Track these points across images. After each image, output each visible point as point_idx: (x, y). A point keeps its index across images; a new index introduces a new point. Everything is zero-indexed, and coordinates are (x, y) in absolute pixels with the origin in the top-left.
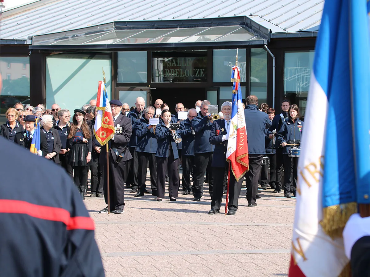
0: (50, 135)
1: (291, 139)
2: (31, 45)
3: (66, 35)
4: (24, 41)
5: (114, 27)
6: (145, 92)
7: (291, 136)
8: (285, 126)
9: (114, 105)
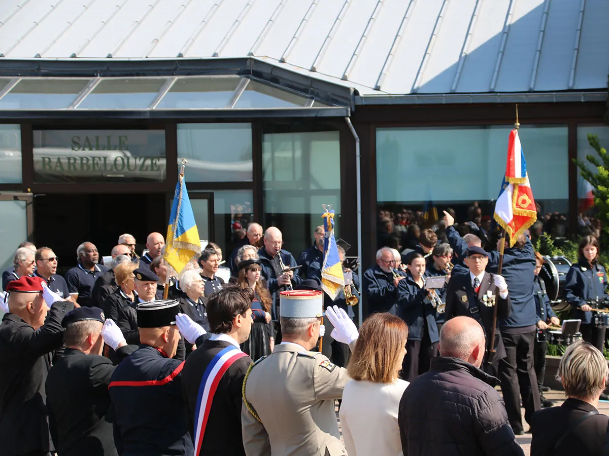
0: (200, 309)
1: (590, 297)
6: (23, 203)
7: (590, 290)
8: (578, 274)
9: (479, 255)
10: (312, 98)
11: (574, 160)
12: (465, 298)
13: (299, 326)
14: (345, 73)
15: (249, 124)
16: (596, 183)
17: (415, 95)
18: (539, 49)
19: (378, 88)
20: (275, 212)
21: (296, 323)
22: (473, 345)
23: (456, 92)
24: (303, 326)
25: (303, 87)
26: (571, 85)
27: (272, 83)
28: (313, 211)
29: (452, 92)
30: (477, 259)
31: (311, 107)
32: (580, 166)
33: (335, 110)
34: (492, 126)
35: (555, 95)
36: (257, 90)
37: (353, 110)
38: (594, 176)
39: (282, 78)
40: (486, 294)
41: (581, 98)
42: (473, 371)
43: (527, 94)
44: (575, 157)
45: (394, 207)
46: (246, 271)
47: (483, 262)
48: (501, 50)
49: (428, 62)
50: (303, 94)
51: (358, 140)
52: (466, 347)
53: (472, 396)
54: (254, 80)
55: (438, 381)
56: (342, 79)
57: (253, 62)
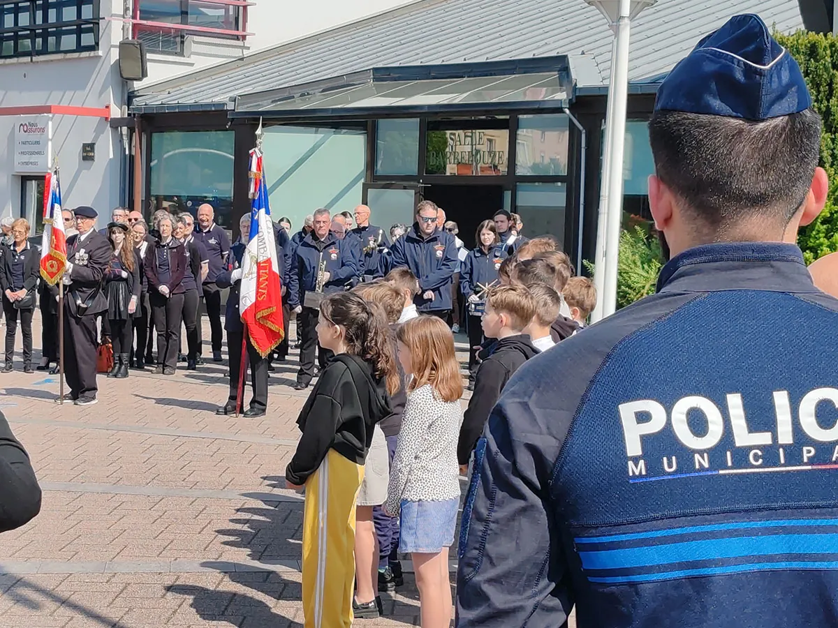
2: (234, 110)
3: (291, 92)
4: (224, 104)
5: (372, 77)
37: (574, 101)
51: (584, 131)
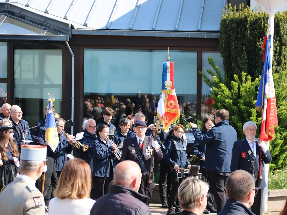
9: (142, 126)
10: (45, 29)
11: (200, 72)
12: (134, 151)
13: (34, 166)
14: (66, 15)
15: (6, 44)
16: (212, 86)
17: (108, 30)
18: (181, 6)
19: (86, 25)
20: (21, 97)
21: (33, 164)
22: (132, 178)
23: (132, 29)
24: (36, 166)
25: (40, 22)
26: (199, 28)
27: (20, 19)
28: (44, 98)
29: (130, 29)
30: (140, 128)
31: (44, 35)
32: (203, 75)
33: (60, 37)
34: (155, 50)
35: (190, 33)
36: (11, 23)
37: (71, 37)
38: (211, 82)
39: (27, 16)
40: (147, 148)
41: (204, 36)
42: (134, 194)
43: (174, 32)
44: (201, 70)
45: (93, 97)
46: (6, 133)
47: (144, 130)
48: (160, 6)
49: (116, 11)
50: (40, 26)
51: (74, 55)
52: (128, 179)
53: (132, 209)
54: (10, 17)
55: (112, 200)
56: (64, 19)
57: (9, 6)
